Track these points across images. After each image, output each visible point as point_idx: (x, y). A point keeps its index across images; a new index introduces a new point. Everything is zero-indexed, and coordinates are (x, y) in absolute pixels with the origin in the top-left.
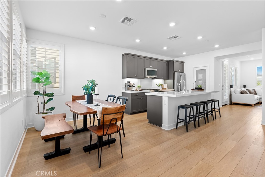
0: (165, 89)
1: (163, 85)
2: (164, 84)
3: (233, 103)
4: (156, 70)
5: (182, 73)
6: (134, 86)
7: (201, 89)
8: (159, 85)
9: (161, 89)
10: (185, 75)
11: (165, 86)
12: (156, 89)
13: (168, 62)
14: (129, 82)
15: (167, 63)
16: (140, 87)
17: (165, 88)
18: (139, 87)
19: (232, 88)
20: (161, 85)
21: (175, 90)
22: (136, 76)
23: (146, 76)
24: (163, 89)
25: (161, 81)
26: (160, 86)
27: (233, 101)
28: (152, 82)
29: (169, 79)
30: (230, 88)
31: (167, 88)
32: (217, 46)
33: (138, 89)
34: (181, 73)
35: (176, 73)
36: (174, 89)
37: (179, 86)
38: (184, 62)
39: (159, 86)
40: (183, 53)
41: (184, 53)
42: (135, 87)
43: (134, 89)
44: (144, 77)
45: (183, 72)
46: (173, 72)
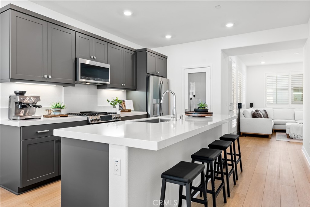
0: (129, 111)
1: (124, 101)
2: (126, 101)
3: (242, 134)
4: (108, 66)
5: (163, 78)
6: (38, 104)
7: (207, 112)
8: (115, 102)
9: (119, 112)
10: (168, 83)
11: (129, 105)
12: (106, 113)
13: (136, 52)
14: (22, 93)
15: (133, 54)
16: (61, 108)
17: (127, 108)
18: (59, 108)
19: (241, 108)
20: (120, 103)
21: (149, 113)
22: (46, 76)
23: (80, 79)
24: (123, 111)
25: (119, 94)
26: (117, 106)
27: (243, 130)
28: (96, 94)
29: (138, 90)
30: (238, 108)
31: (133, 109)
32: (230, 25)
33: (52, 114)
34: (160, 78)
35: (152, 77)
36: (147, 110)
37: (158, 105)
38: (166, 58)
39: (114, 104)
40: (165, 36)
41: (168, 37)
42: (39, 107)
43: (38, 112)
44: (74, 82)
45: (165, 76)
46: (146, 75)
